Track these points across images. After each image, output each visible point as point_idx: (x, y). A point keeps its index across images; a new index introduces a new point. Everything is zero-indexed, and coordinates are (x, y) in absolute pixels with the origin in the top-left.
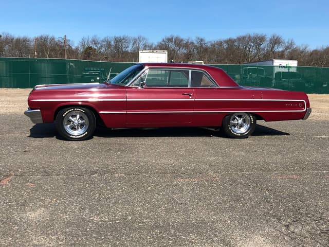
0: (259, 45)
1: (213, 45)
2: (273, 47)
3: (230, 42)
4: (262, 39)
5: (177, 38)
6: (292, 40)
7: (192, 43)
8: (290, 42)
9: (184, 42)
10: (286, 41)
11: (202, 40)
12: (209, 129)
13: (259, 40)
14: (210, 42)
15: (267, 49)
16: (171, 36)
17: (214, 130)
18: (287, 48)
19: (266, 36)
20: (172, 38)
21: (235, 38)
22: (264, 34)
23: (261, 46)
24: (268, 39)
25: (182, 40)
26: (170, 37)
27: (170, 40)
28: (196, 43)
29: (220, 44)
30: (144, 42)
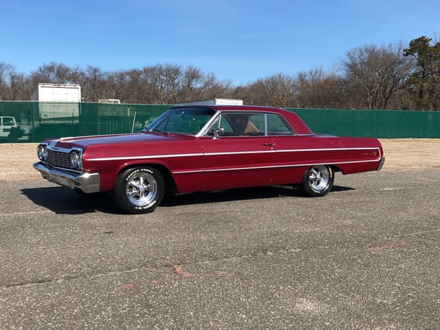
0: (174, 79)
1: (111, 78)
2: (190, 82)
3: (135, 74)
4: (176, 72)
5: (60, 67)
6: (212, 74)
7: (83, 74)
8: (210, 76)
9: (71, 73)
10: (206, 74)
11: (96, 70)
12: (284, 187)
13: (172, 73)
14: (106, 73)
15: (183, 86)
16: (51, 63)
17: (291, 187)
18: (207, 84)
19: (180, 69)
20: (53, 67)
21: (141, 69)
22: (178, 66)
23: (176, 81)
24: (184, 72)
25: (67, 70)
26: (51, 65)
27: (50, 69)
28: (87, 74)
29: (121, 76)
30: (9, 71)
